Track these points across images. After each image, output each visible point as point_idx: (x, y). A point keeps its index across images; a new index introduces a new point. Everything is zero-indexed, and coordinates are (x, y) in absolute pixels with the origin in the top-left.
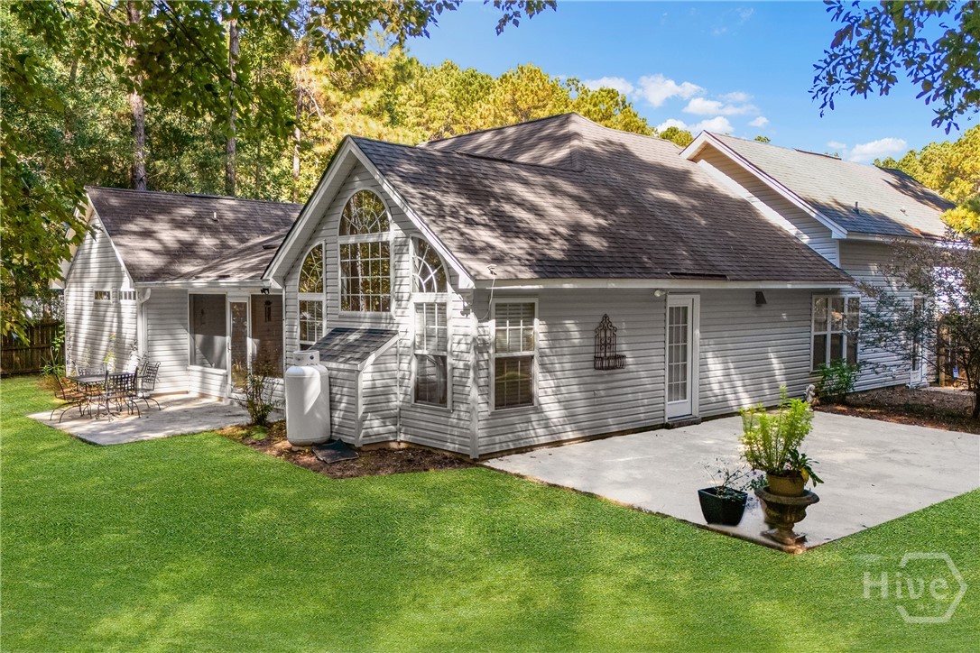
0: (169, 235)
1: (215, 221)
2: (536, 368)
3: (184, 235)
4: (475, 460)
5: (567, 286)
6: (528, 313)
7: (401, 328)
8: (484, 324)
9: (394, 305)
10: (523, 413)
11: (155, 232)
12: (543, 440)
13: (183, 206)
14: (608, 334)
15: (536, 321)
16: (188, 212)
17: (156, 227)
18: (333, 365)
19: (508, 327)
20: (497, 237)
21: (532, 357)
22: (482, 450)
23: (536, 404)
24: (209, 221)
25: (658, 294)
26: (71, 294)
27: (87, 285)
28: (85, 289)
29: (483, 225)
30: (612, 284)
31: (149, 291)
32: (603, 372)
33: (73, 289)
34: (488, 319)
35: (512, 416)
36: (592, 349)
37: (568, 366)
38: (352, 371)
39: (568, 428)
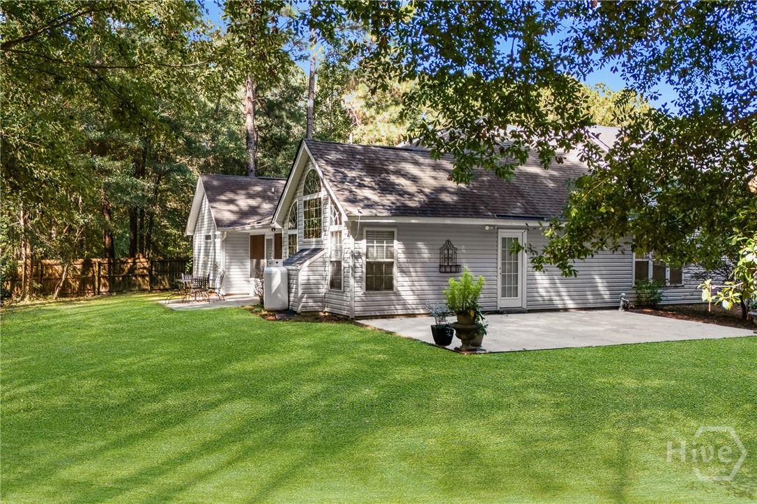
0: (244, 202)
1: (273, 193)
2: (395, 270)
3: (253, 202)
4: (352, 319)
5: (414, 221)
6: (390, 237)
7: (326, 247)
8: (358, 242)
9: (323, 234)
10: (387, 295)
11: (235, 200)
12: (400, 312)
13: (255, 185)
14: (450, 252)
15: (395, 242)
16: (258, 189)
17: (236, 198)
18: (290, 267)
19: (375, 245)
20: (375, 194)
21: (393, 262)
22: (357, 314)
23: (395, 291)
24: (270, 194)
25: (487, 228)
26: (197, 238)
27: (203, 232)
28: (203, 235)
29: (369, 187)
30: (448, 221)
31: (225, 233)
32: (446, 275)
33: (197, 235)
34: (361, 239)
35: (379, 297)
36: (438, 260)
37: (418, 269)
38: (296, 270)
39: (420, 307)
